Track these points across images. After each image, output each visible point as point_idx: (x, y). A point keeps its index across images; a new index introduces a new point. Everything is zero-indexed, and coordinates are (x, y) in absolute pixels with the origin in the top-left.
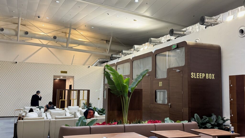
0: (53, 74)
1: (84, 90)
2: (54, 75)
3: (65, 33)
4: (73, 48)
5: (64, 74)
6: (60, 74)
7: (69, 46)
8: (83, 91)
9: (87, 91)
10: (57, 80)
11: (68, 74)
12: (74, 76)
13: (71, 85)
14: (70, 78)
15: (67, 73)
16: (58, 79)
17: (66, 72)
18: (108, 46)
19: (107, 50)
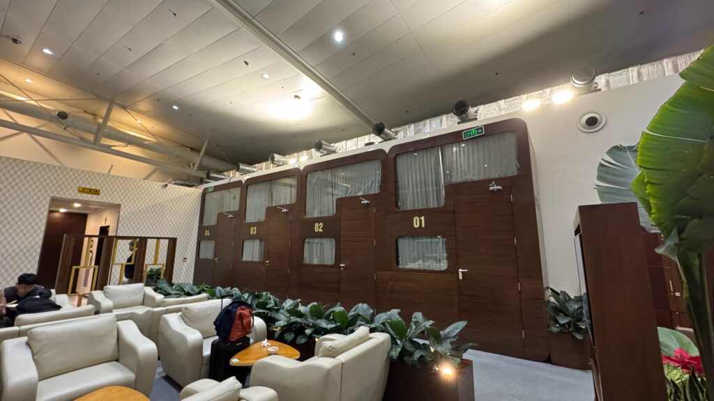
0: (49, 192)
1: (158, 238)
2: (52, 195)
3: (94, 115)
4: (112, 148)
5: (89, 196)
6: (76, 195)
7: (102, 142)
8: (155, 241)
9: (168, 240)
10: (56, 215)
11: (102, 198)
12: (121, 203)
13: (108, 227)
14: (103, 211)
15: (98, 194)
16: (62, 210)
17: (97, 192)
18: (197, 158)
19: (194, 165)
